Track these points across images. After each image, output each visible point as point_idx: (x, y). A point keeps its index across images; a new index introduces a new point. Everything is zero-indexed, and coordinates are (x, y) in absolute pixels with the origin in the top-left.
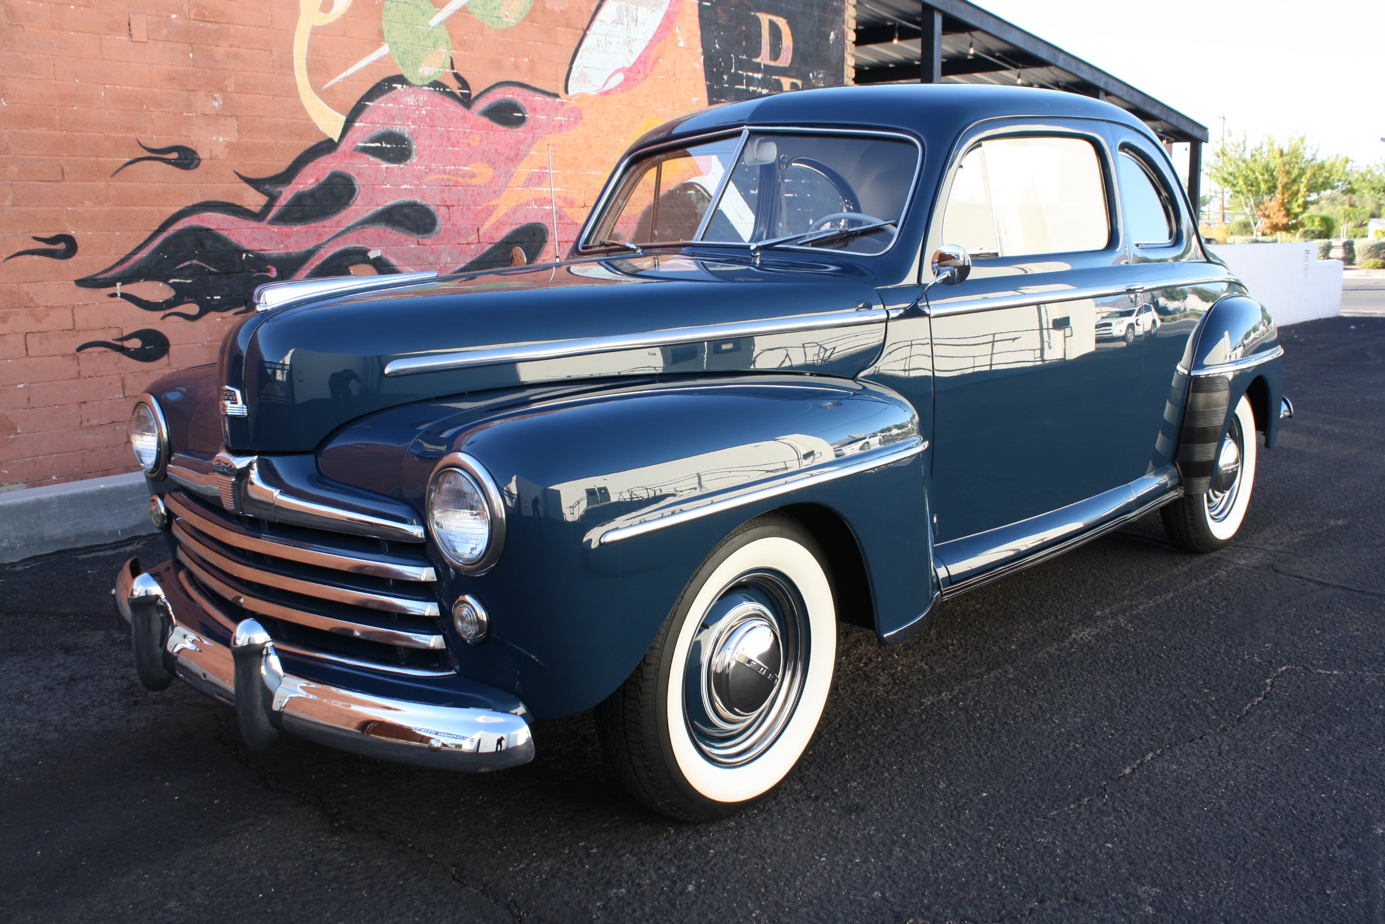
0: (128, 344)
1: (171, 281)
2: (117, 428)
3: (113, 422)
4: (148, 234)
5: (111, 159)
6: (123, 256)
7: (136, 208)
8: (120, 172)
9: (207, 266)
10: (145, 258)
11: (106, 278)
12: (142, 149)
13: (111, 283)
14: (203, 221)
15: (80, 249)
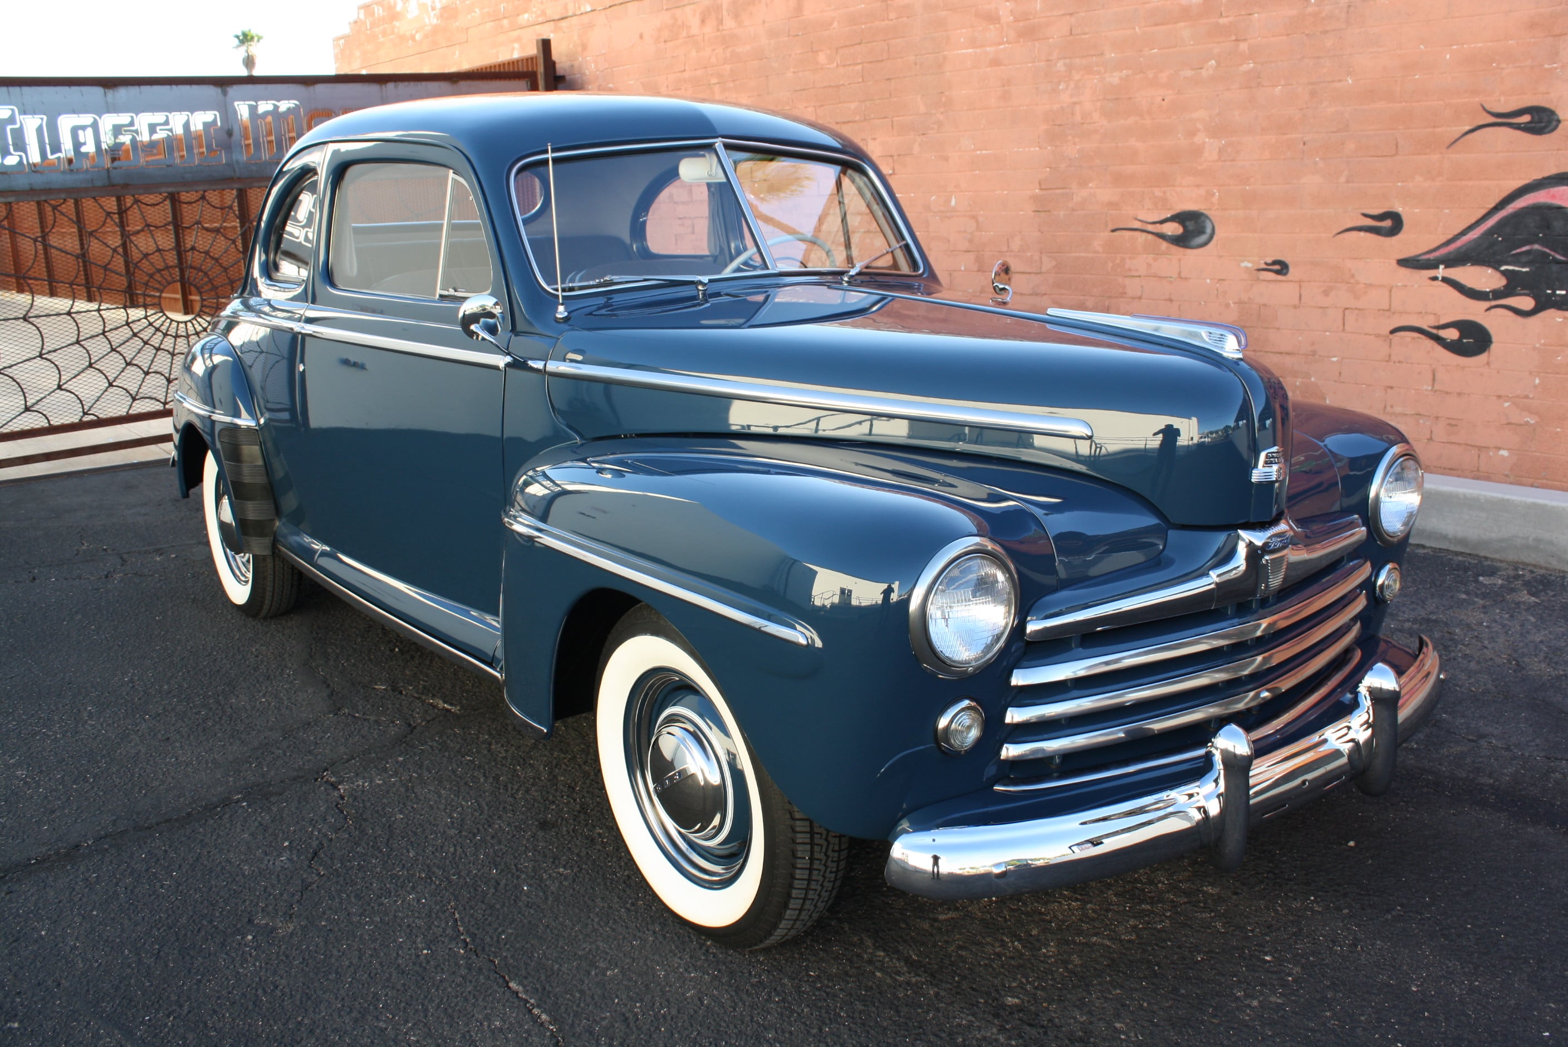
0: (1444, 334)
1: (1503, 268)
4: (1482, 212)
5: (1449, 129)
6: (1450, 236)
7: (1471, 183)
8: (1457, 143)
9: (1552, 253)
10: (1475, 240)
11: (1429, 260)
12: (1485, 114)
13: (1433, 265)
14: (1553, 197)
15: (1405, 227)
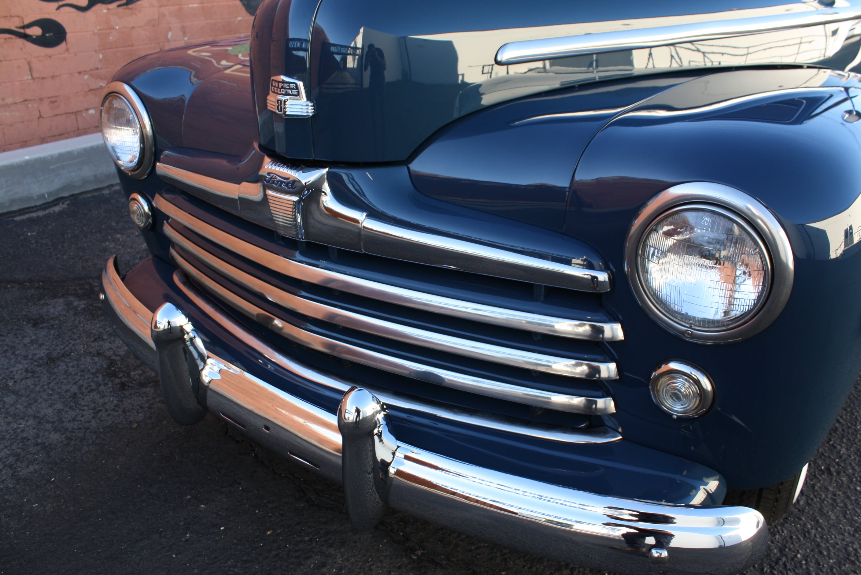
0: (30, 31)
2: (30, 105)
3: (26, 100)
